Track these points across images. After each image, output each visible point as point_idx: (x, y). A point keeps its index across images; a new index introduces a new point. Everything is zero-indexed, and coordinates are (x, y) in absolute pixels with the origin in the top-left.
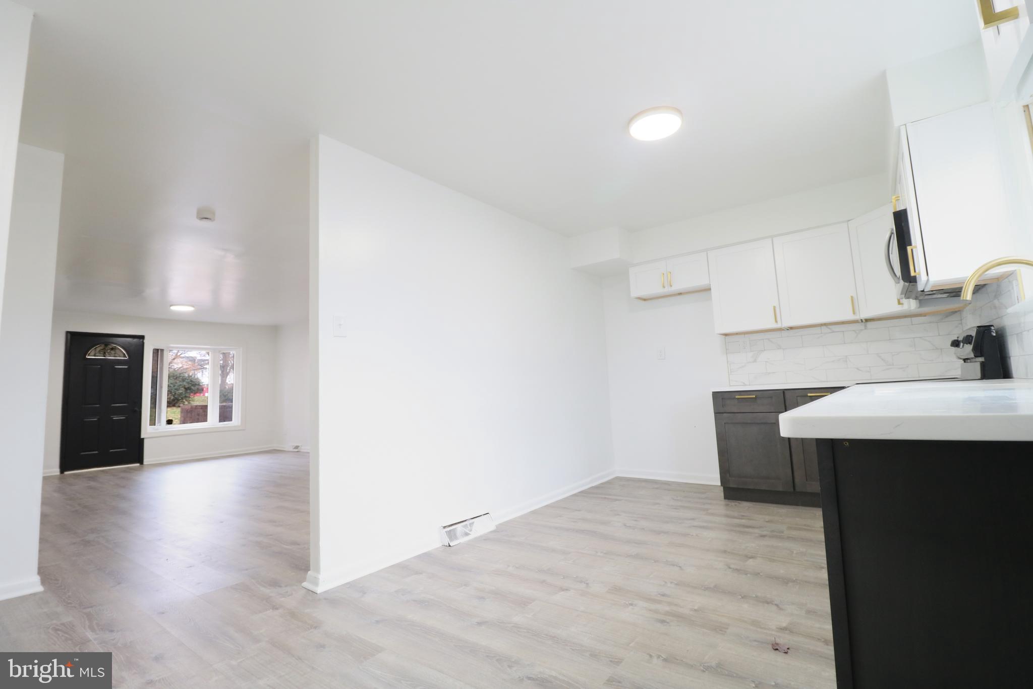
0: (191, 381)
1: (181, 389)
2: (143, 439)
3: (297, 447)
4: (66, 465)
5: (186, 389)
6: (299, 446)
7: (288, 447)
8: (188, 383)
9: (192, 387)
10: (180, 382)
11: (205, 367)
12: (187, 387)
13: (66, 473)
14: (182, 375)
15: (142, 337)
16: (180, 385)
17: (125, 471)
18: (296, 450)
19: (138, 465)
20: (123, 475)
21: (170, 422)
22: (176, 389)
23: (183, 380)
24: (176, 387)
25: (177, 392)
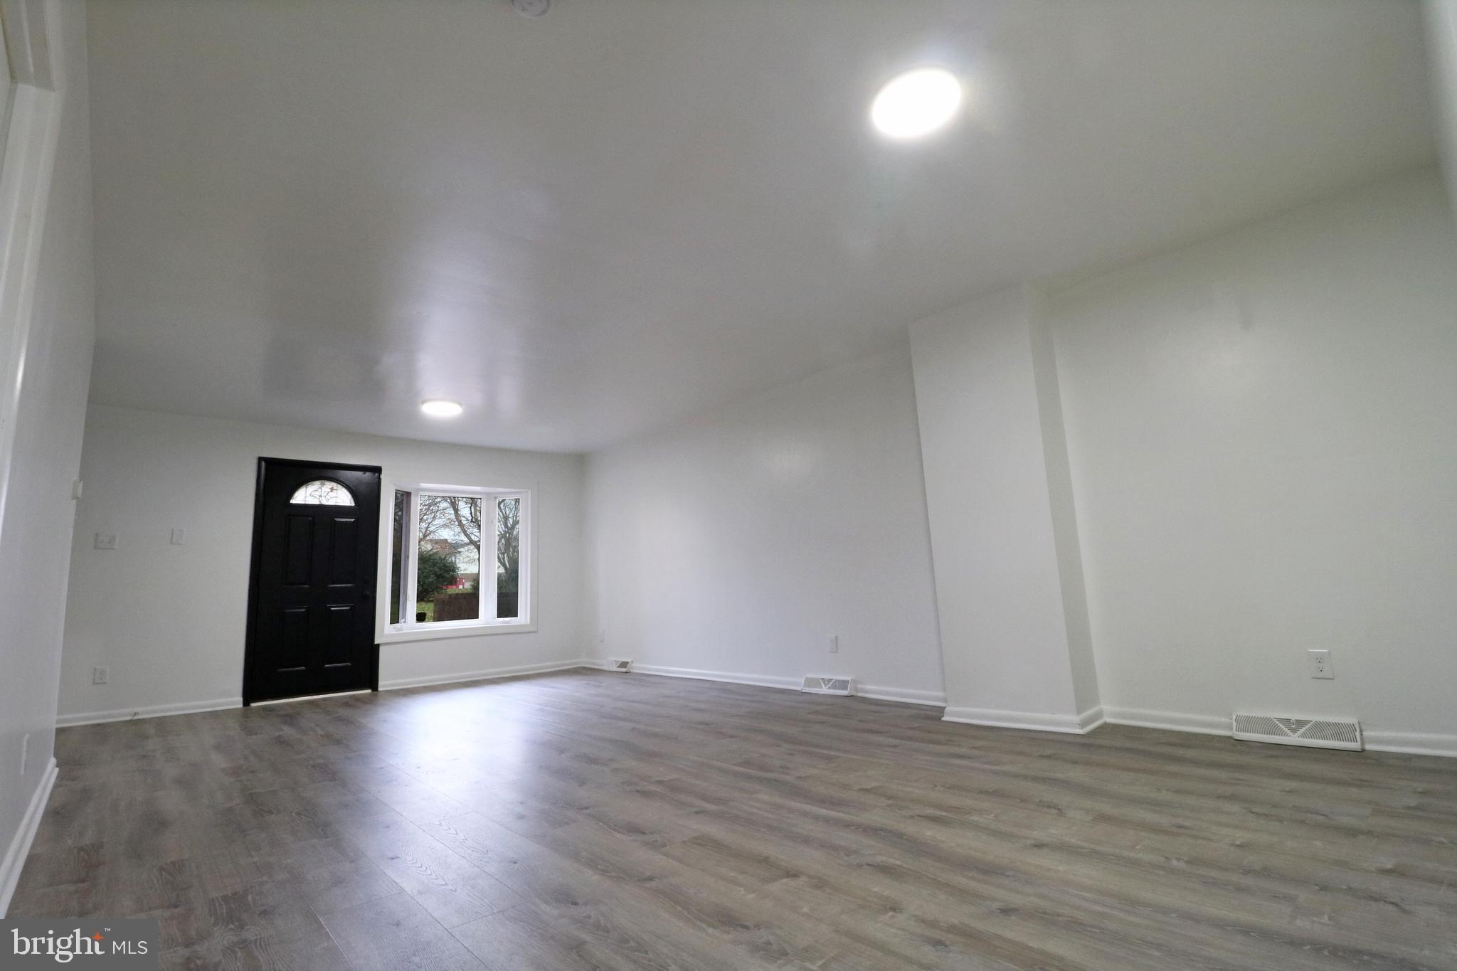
0: (445, 566)
1: (432, 576)
2: (378, 646)
3: (624, 664)
4: (252, 691)
5: (439, 576)
6: (628, 663)
7: (609, 663)
8: (440, 569)
9: (446, 575)
10: (430, 566)
11: (459, 550)
12: (438, 573)
13: (253, 705)
14: (432, 557)
15: (377, 470)
16: (431, 571)
17: (346, 703)
18: (624, 670)
19: (369, 691)
20: (342, 712)
21: (421, 617)
22: (425, 577)
23: (434, 565)
24: (425, 574)
25: (426, 581)
